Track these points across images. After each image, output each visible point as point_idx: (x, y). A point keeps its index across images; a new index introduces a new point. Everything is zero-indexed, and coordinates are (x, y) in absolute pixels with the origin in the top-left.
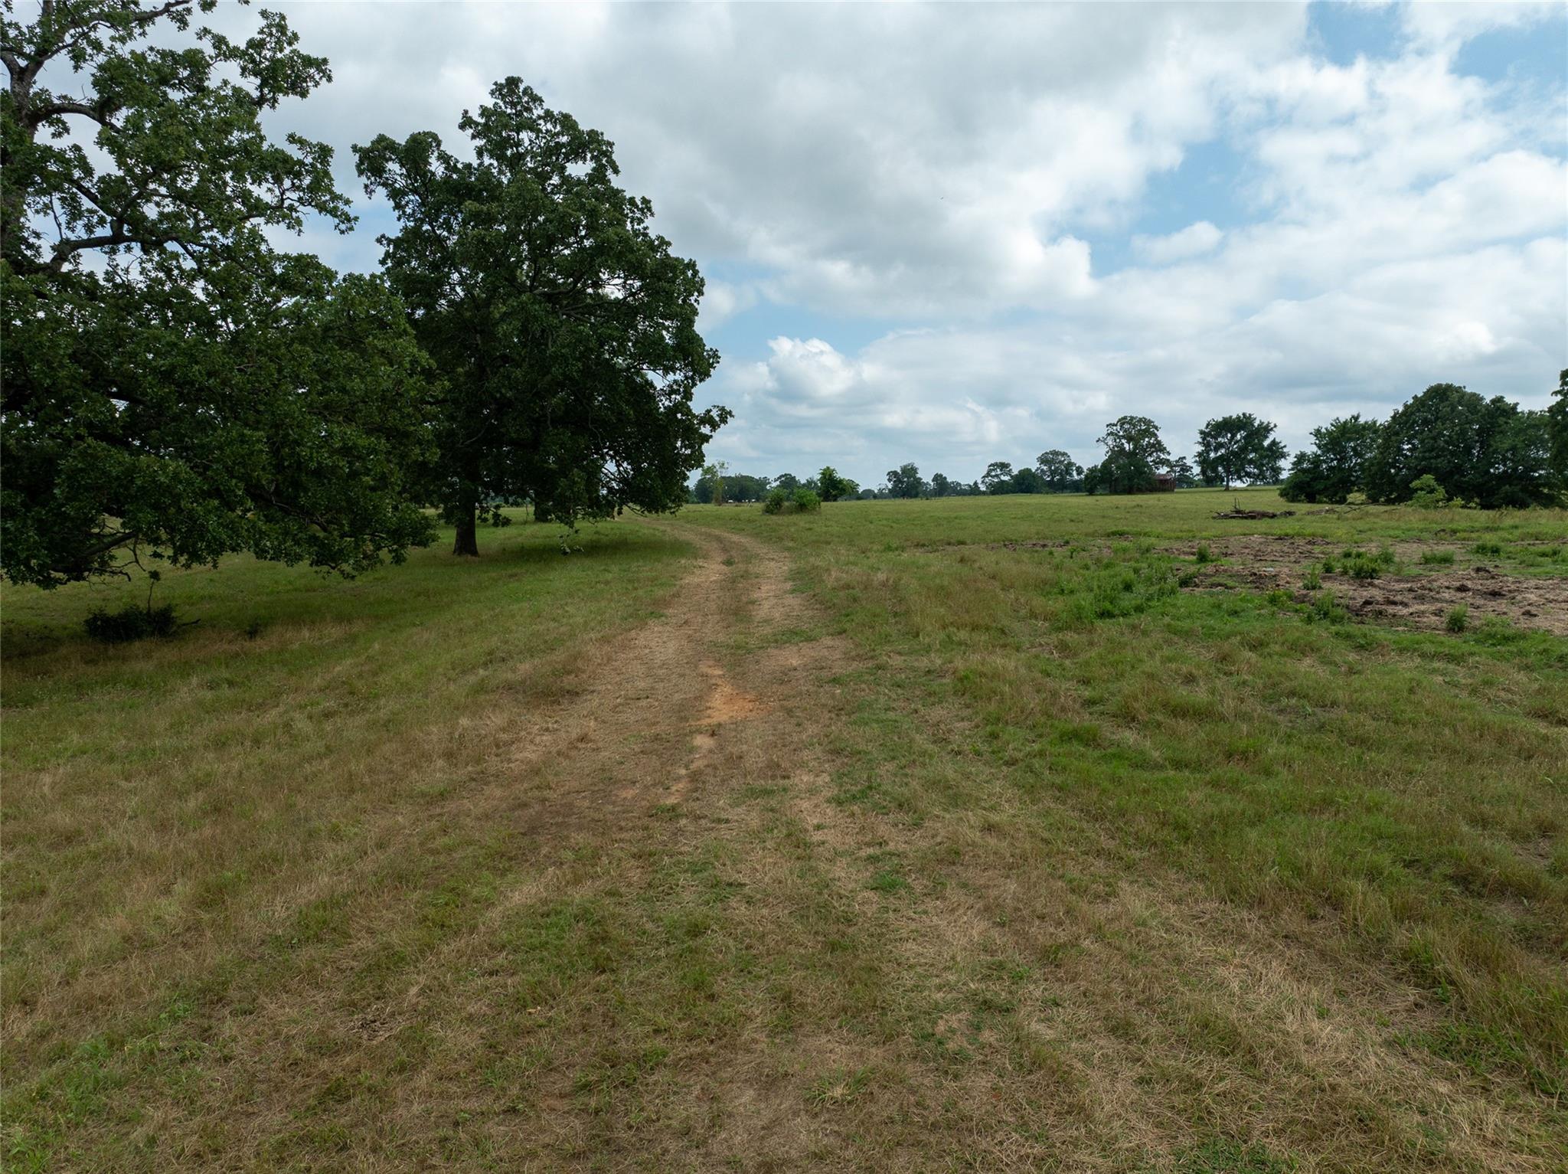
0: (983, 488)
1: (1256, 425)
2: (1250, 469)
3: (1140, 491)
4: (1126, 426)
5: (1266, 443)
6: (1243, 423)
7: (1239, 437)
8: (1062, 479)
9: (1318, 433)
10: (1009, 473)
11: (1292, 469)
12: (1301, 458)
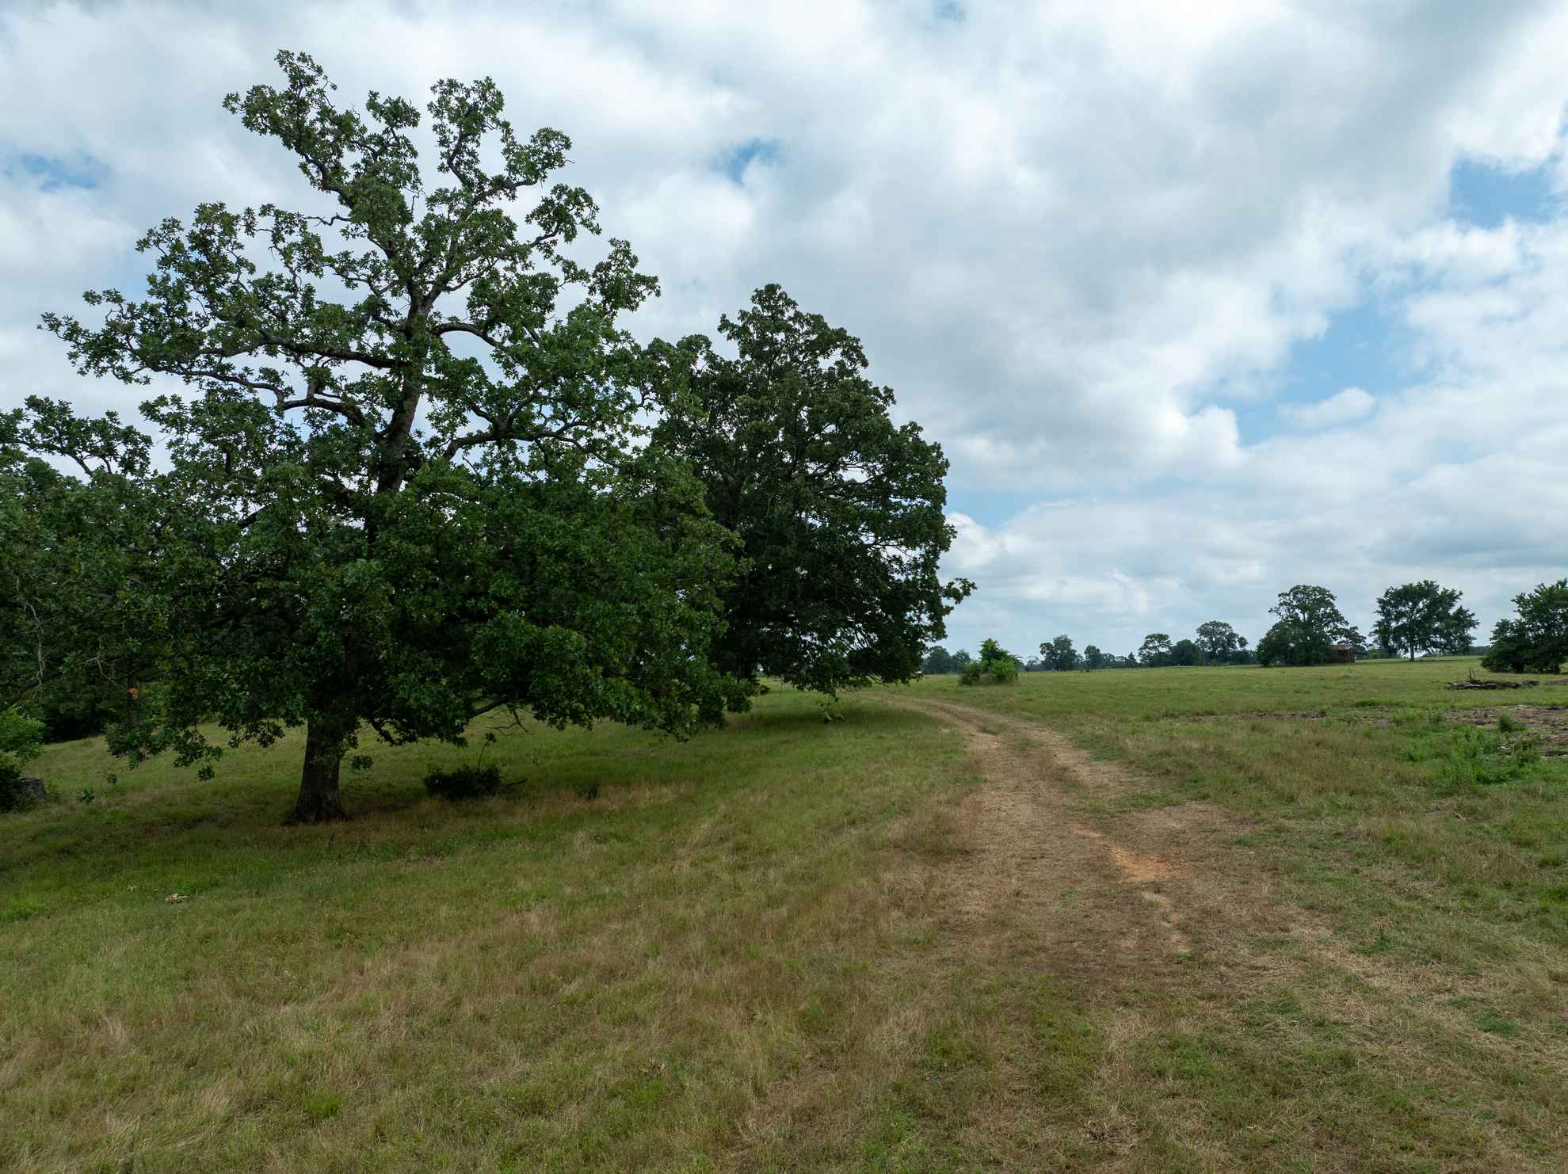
0: (1138, 660)
1: (1439, 592)
2: (1438, 639)
3: (1318, 662)
4: (1300, 596)
5: (1452, 612)
6: (1426, 590)
7: (1421, 605)
8: (1224, 652)
9: (1520, 600)
10: (1168, 645)
11: (1494, 638)
12: (1503, 626)
